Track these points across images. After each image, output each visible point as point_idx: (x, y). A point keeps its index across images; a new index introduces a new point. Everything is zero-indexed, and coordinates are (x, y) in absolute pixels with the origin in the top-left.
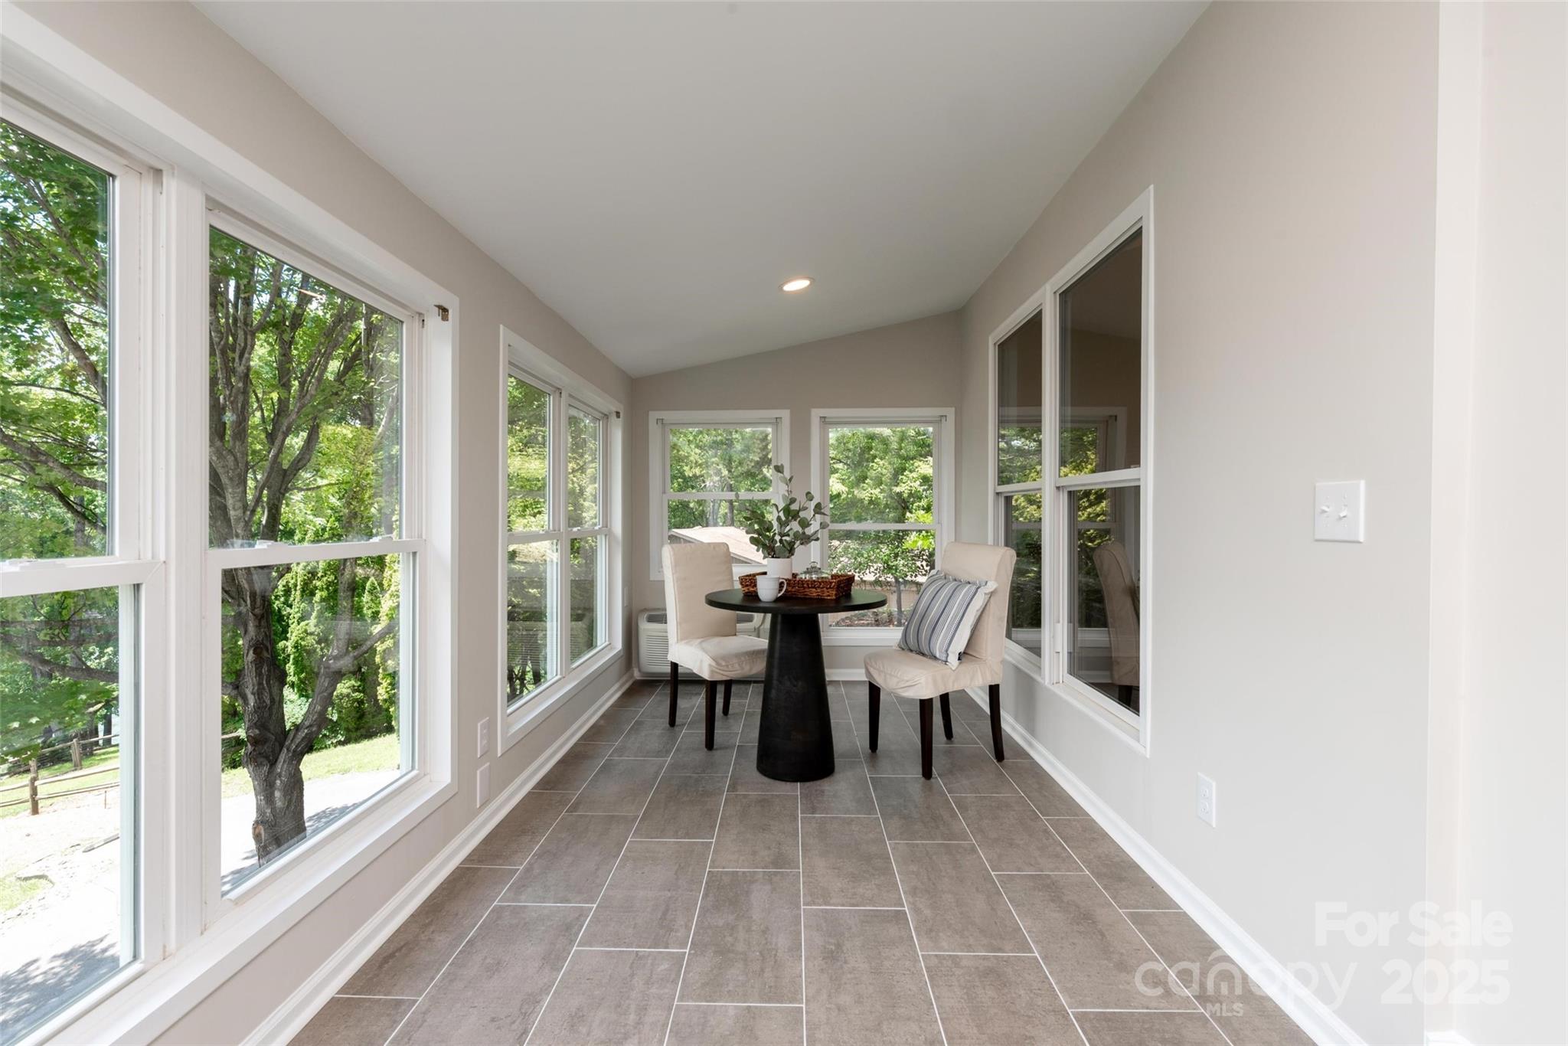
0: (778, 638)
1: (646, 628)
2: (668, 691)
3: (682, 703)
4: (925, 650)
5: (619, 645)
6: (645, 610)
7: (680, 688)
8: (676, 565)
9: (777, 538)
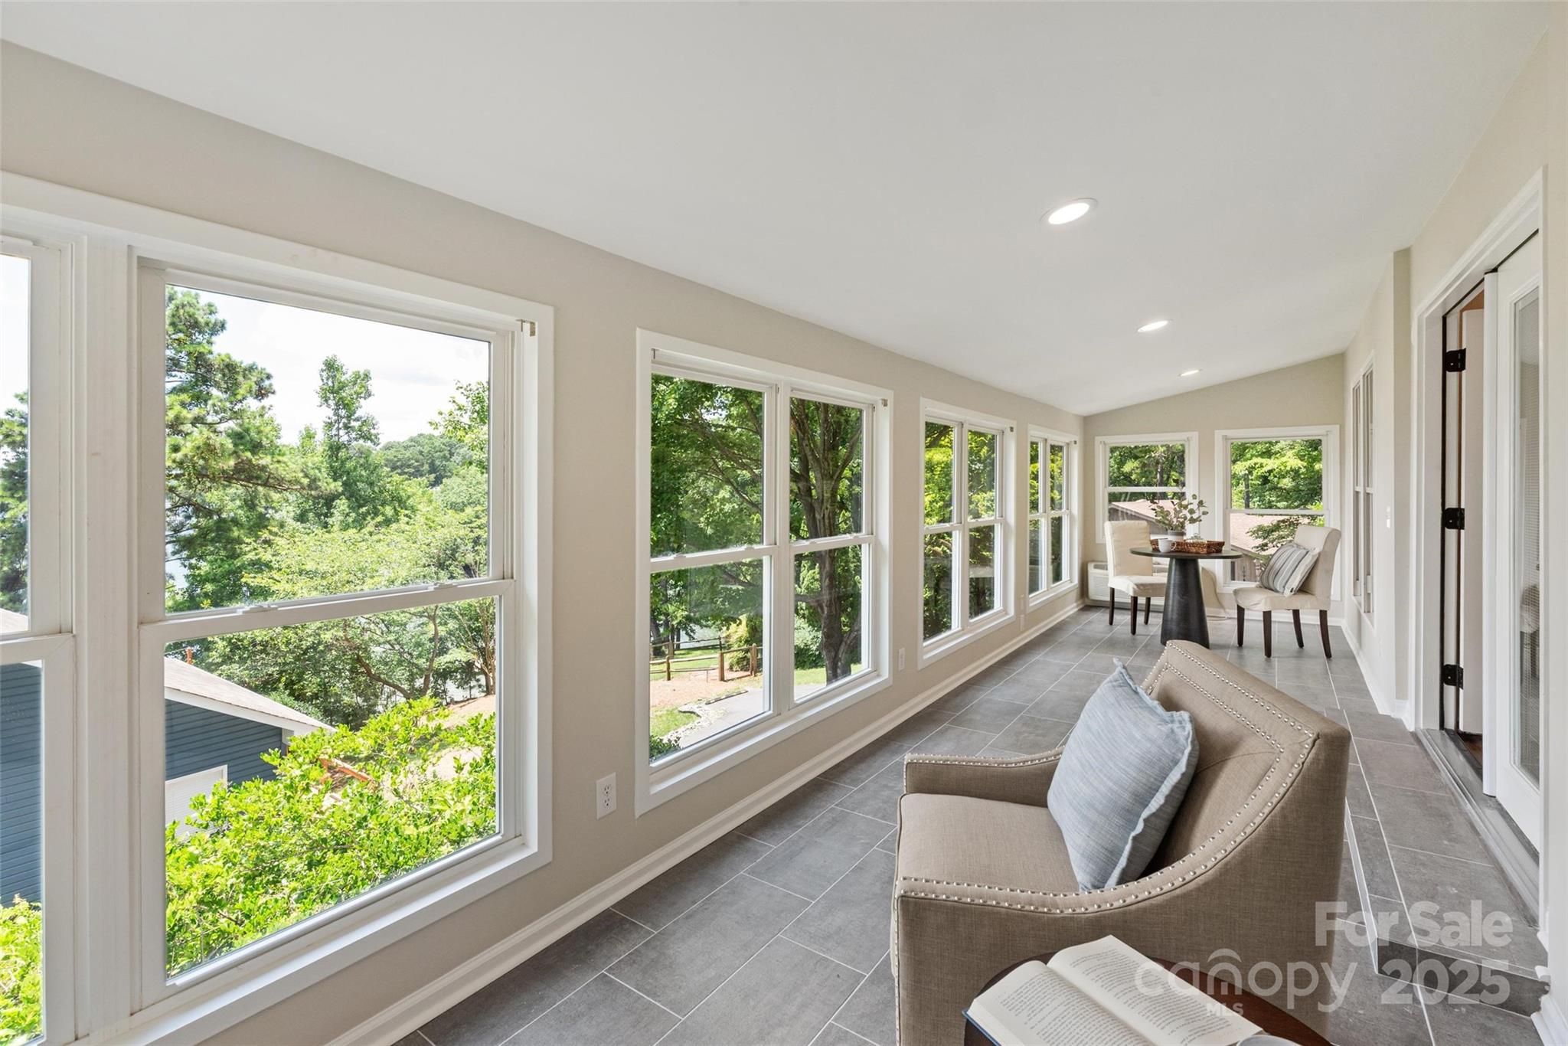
0: (1173, 573)
1: (1092, 571)
2: (1108, 611)
3: (1116, 617)
4: (1272, 586)
5: (1076, 581)
6: (1093, 561)
7: (1115, 611)
8: (1113, 533)
9: (1175, 520)
